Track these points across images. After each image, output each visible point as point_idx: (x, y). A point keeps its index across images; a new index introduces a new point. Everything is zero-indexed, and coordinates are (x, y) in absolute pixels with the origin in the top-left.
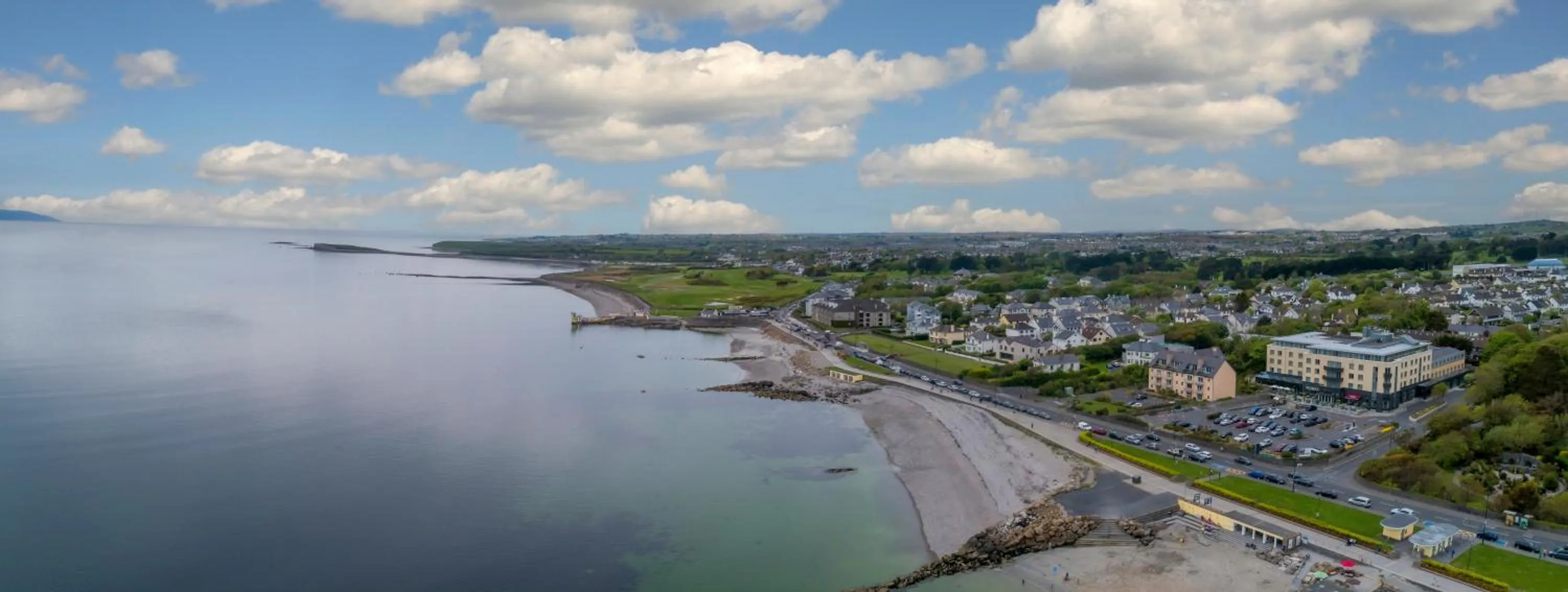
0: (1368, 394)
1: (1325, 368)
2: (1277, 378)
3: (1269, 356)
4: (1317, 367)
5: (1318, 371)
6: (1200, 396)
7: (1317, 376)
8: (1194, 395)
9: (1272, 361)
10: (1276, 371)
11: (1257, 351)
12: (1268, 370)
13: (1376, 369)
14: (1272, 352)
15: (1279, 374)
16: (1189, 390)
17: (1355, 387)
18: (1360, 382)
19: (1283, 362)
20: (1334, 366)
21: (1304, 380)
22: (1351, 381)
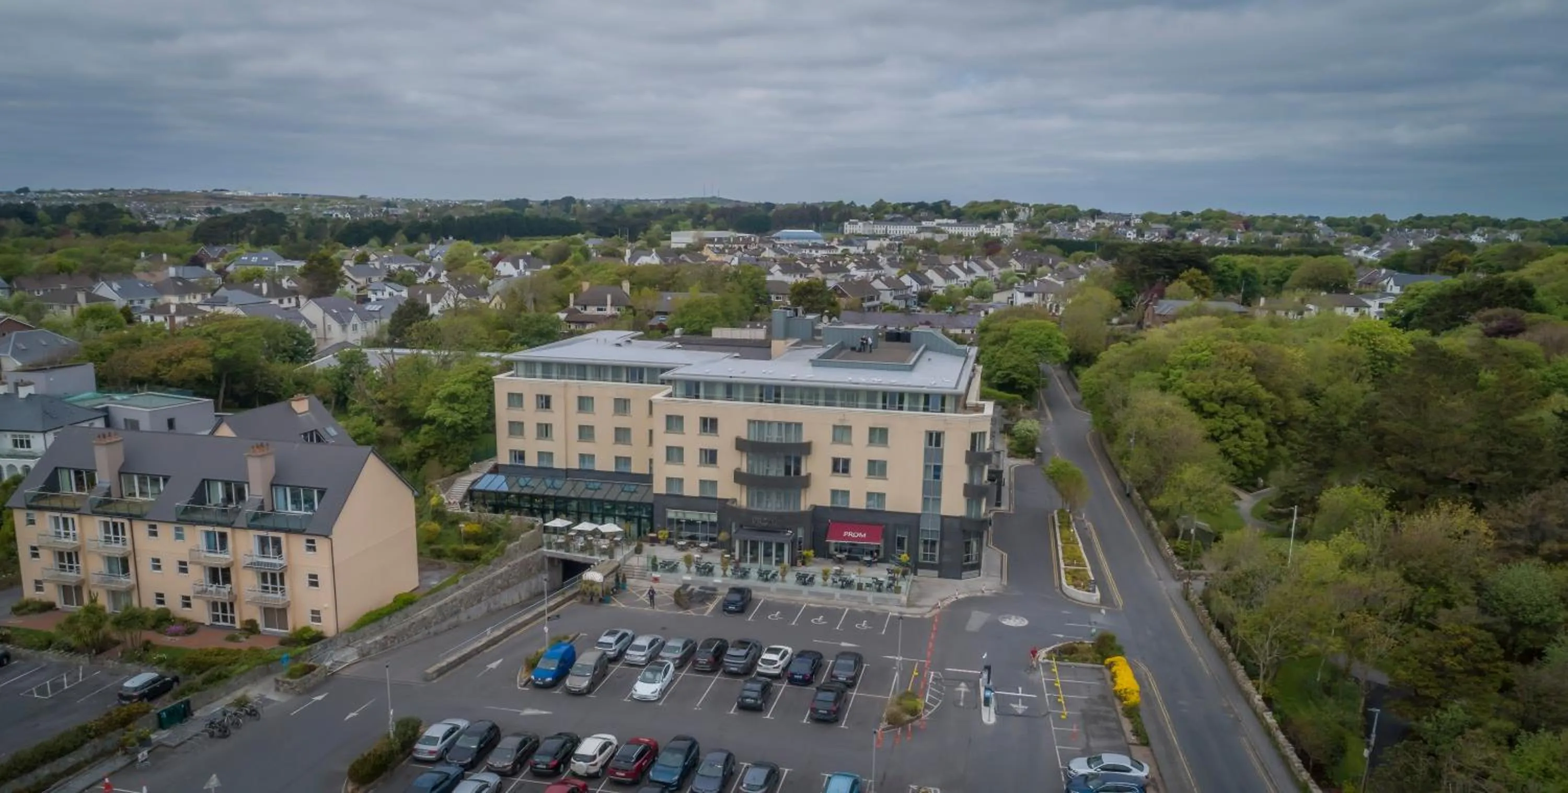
0: (911, 521)
1: (741, 445)
2: (540, 487)
3: (503, 414)
4: (709, 442)
5: (710, 457)
6: (276, 615)
7: (709, 473)
8: (248, 612)
9: (516, 428)
10: (531, 461)
11: (453, 398)
12: (504, 458)
13: (935, 439)
14: (515, 399)
15: (545, 472)
16: (222, 593)
17: (858, 502)
18: (876, 485)
19: (557, 432)
20: (774, 437)
21: (660, 487)
22: (840, 482)
